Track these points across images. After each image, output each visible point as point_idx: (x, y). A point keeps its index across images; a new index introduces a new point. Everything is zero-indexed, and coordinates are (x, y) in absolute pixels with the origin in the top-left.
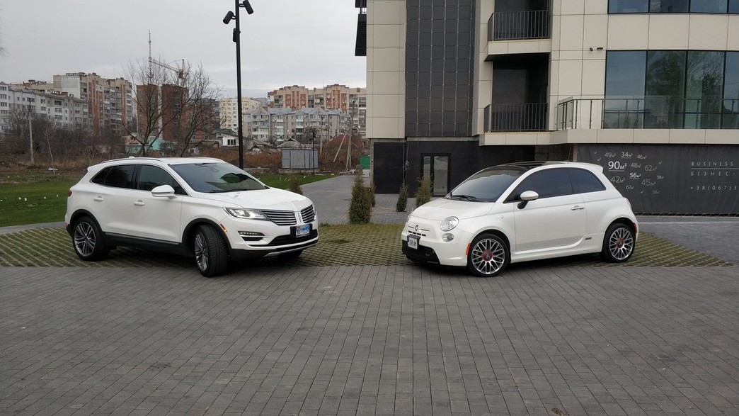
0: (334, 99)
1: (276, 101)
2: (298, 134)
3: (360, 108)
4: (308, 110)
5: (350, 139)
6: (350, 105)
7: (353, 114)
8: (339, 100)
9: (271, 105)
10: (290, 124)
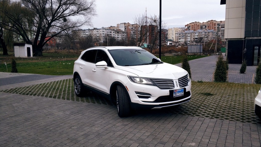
0: (211, 26)
1: (188, 28)
2: (196, 40)
3: (221, 29)
4: (200, 31)
5: (217, 41)
6: (217, 28)
7: (219, 31)
8: (213, 26)
9: (186, 30)
10: (193, 36)
